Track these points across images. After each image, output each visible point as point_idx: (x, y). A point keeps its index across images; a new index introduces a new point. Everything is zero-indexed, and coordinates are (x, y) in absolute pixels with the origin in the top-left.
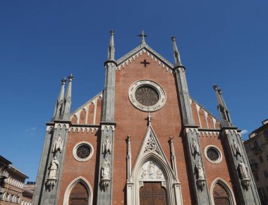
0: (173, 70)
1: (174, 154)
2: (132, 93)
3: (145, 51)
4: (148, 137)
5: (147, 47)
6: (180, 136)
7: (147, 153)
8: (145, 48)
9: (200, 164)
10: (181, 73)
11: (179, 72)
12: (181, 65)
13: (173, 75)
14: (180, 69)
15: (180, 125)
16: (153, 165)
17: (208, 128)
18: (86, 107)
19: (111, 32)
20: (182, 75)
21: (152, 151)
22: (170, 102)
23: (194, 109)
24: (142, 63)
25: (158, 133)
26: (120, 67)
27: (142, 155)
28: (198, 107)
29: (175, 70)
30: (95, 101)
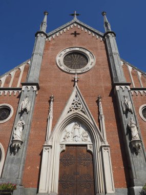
0: (103, 37)
1: (102, 113)
2: (60, 58)
3: (75, 25)
5: (78, 21)
6: (110, 96)
7: (71, 113)
8: (76, 22)
10: (110, 38)
11: (108, 37)
12: (111, 31)
13: (103, 42)
14: (109, 34)
15: (110, 85)
16: (78, 127)
17: (142, 87)
18: (13, 73)
19: (45, 13)
20: (112, 40)
21: (76, 111)
22: (99, 65)
23: (126, 70)
24: (72, 34)
25: (85, 93)
26: (50, 38)
27: (65, 115)
28: (130, 68)
29: (105, 37)
30: (22, 68)
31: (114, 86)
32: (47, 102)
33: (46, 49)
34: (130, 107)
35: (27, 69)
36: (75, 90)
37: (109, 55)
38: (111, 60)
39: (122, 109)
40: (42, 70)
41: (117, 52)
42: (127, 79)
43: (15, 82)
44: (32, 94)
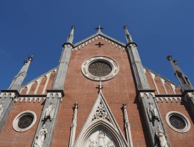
0: (126, 47)
1: (127, 121)
2: (85, 67)
3: (100, 37)
4: (97, 104)
5: (102, 34)
6: (135, 103)
7: (95, 121)
8: (100, 35)
9: (161, 131)
10: (132, 48)
11: (130, 47)
12: (132, 42)
13: (125, 52)
14: (131, 45)
15: (135, 91)
16: (102, 136)
17: (167, 94)
18: (39, 80)
20: (134, 50)
21: (101, 119)
22: (123, 72)
23: (149, 78)
24: (97, 45)
25: (109, 100)
26: (76, 49)
27: (89, 123)
28: (153, 76)
29: (127, 47)
30: (48, 75)
31: (138, 92)
32: (72, 110)
33: (72, 58)
34: (156, 114)
35: (53, 77)
36: (100, 97)
37: (132, 64)
38: (134, 68)
39: (149, 116)
40: (68, 77)
41: (140, 60)
42: (151, 86)
43: (41, 89)
44: (56, 100)
